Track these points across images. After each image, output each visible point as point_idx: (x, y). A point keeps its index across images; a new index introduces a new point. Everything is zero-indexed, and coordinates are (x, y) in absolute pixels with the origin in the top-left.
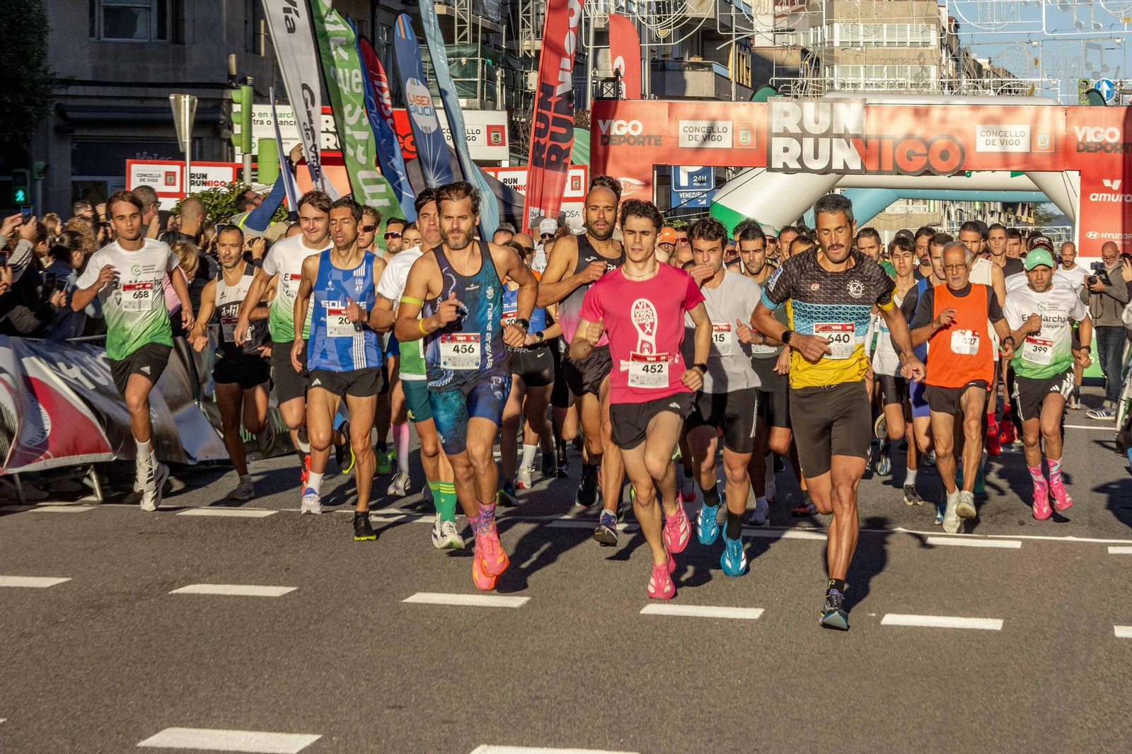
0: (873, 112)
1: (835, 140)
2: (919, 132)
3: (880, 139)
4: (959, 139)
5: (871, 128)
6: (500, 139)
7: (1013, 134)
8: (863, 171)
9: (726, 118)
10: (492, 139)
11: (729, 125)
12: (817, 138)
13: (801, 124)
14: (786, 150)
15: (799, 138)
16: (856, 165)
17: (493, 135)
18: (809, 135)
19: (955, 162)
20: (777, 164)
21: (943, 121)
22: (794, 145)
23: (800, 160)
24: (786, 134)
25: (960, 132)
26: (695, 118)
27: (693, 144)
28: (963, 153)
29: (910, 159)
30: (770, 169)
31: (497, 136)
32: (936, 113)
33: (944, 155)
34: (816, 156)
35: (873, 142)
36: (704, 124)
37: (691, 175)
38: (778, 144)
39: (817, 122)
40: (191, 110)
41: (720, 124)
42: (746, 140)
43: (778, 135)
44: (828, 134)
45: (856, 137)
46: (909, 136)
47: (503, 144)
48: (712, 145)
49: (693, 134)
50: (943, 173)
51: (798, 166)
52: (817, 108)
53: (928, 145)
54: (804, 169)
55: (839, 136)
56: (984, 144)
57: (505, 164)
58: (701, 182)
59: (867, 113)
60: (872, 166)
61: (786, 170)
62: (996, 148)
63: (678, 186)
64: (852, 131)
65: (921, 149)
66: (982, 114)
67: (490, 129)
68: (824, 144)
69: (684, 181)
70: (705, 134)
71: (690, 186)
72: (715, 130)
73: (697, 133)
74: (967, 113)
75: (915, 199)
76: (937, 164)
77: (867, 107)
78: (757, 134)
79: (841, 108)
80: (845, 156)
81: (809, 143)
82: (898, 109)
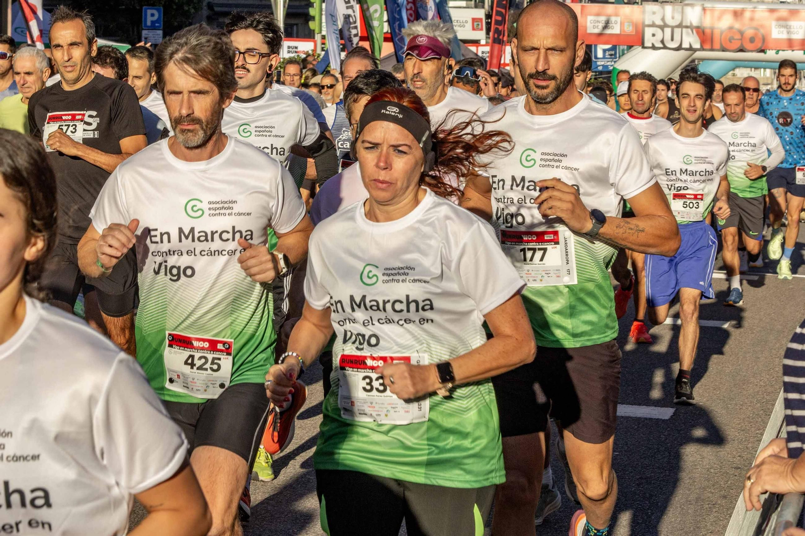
0: (708, 13)
1: (684, 30)
2: (737, 26)
3: (712, 29)
4: (762, 31)
5: (707, 23)
6: (480, 27)
7: (795, 27)
8: (702, 49)
9: (617, 15)
10: (475, 26)
11: (619, 19)
12: (673, 28)
13: (663, 19)
14: (654, 35)
15: (662, 28)
16: (697, 45)
17: (475, 24)
18: (668, 26)
19: (759, 45)
20: (648, 44)
21: (752, 19)
22: (658, 32)
23: (662, 42)
24: (653, 25)
25: (762, 26)
26: (598, 15)
27: (597, 31)
28: (764, 39)
29: (730, 41)
30: (644, 47)
31: (478, 25)
32: (747, 15)
33: (752, 40)
34: (672, 39)
35: (708, 31)
36: (603, 19)
37: (604, 51)
38: (648, 32)
39: (673, 18)
40: (284, 7)
41: (613, 19)
42: (629, 29)
43: (649, 26)
44: (680, 26)
45: (698, 28)
46: (731, 28)
47: (482, 29)
48: (608, 31)
49: (596, 24)
50: (752, 51)
51: (661, 46)
52: (673, 11)
53: (742, 33)
54: (665, 47)
55: (687, 27)
56: (777, 33)
57: (483, 42)
58: (611, 55)
59: (705, 13)
60: (707, 46)
61: (654, 47)
62: (784, 36)
63: (596, 57)
64: (695, 23)
65: (738, 36)
66: (776, 15)
67: (474, 20)
68: (677, 31)
69: (600, 54)
70: (604, 25)
71: (604, 57)
72: (610, 22)
73: (599, 24)
74: (767, 14)
75: (756, 68)
76: (748, 46)
77: (704, 9)
78: (636, 26)
79: (688, 10)
80: (691, 39)
81: (668, 31)
82: (723, 12)
